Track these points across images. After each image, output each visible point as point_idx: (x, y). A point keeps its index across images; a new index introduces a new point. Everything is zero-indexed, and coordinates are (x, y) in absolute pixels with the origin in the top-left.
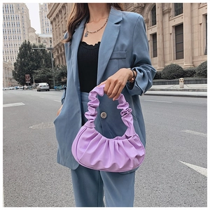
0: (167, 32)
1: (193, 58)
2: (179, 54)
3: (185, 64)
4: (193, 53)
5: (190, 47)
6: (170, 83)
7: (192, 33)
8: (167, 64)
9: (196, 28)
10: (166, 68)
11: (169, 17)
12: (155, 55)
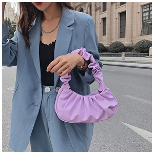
0: (114, 17)
1: (132, 38)
2: (122, 34)
3: (126, 42)
4: (132, 34)
5: (130, 30)
6: (115, 56)
7: (132, 19)
8: (113, 41)
9: (135, 15)
10: (112, 44)
11: (116, 6)
12: (105, 34)
